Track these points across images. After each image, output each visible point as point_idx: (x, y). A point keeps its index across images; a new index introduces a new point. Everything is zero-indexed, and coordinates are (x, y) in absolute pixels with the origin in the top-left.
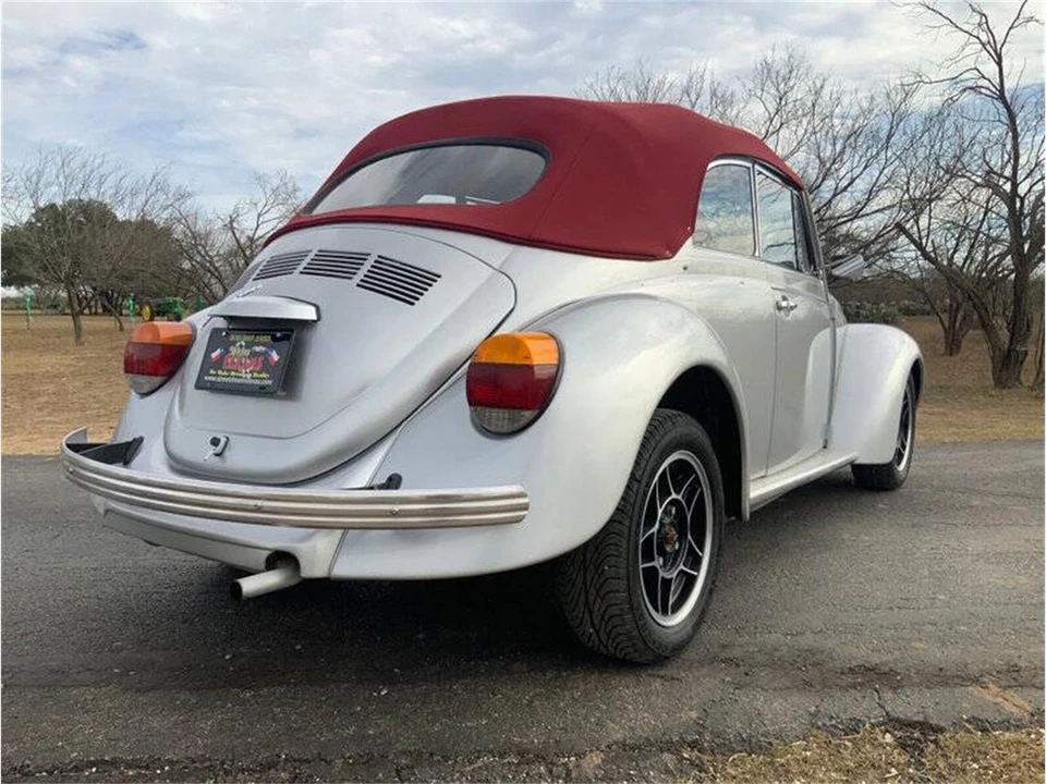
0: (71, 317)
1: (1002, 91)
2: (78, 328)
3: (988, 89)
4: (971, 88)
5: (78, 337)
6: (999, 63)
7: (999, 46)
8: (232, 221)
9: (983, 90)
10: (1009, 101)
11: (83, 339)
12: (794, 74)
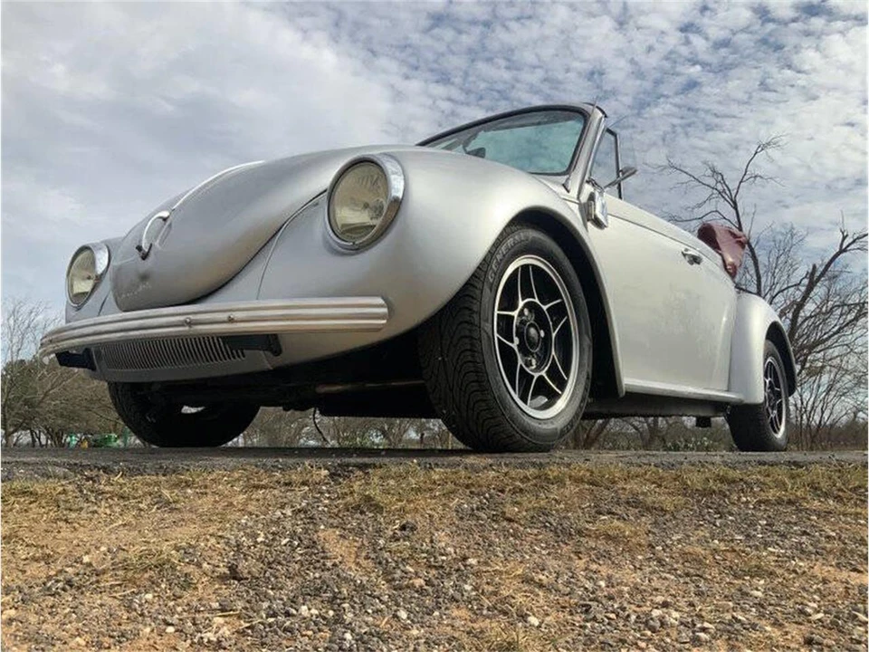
6: (735, 208)
7: (733, 195)
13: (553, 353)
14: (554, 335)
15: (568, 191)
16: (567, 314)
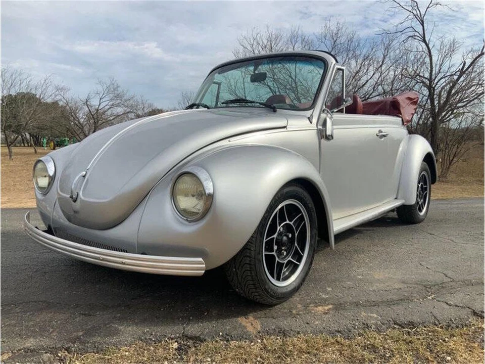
0: (7, 147)
1: (424, 37)
2: (10, 152)
3: (418, 37)
4: (411, 36)
5: (10, 156)
6: (423, 25)
7: (422, 17)
8: (87, 101)
9: (417, 37)
10: (428, 42)
11: (13, 157)
12: (340, 31)
13: (296, 244)
14: (296, 235)
15: (311, 123)
16: (304, 220)
